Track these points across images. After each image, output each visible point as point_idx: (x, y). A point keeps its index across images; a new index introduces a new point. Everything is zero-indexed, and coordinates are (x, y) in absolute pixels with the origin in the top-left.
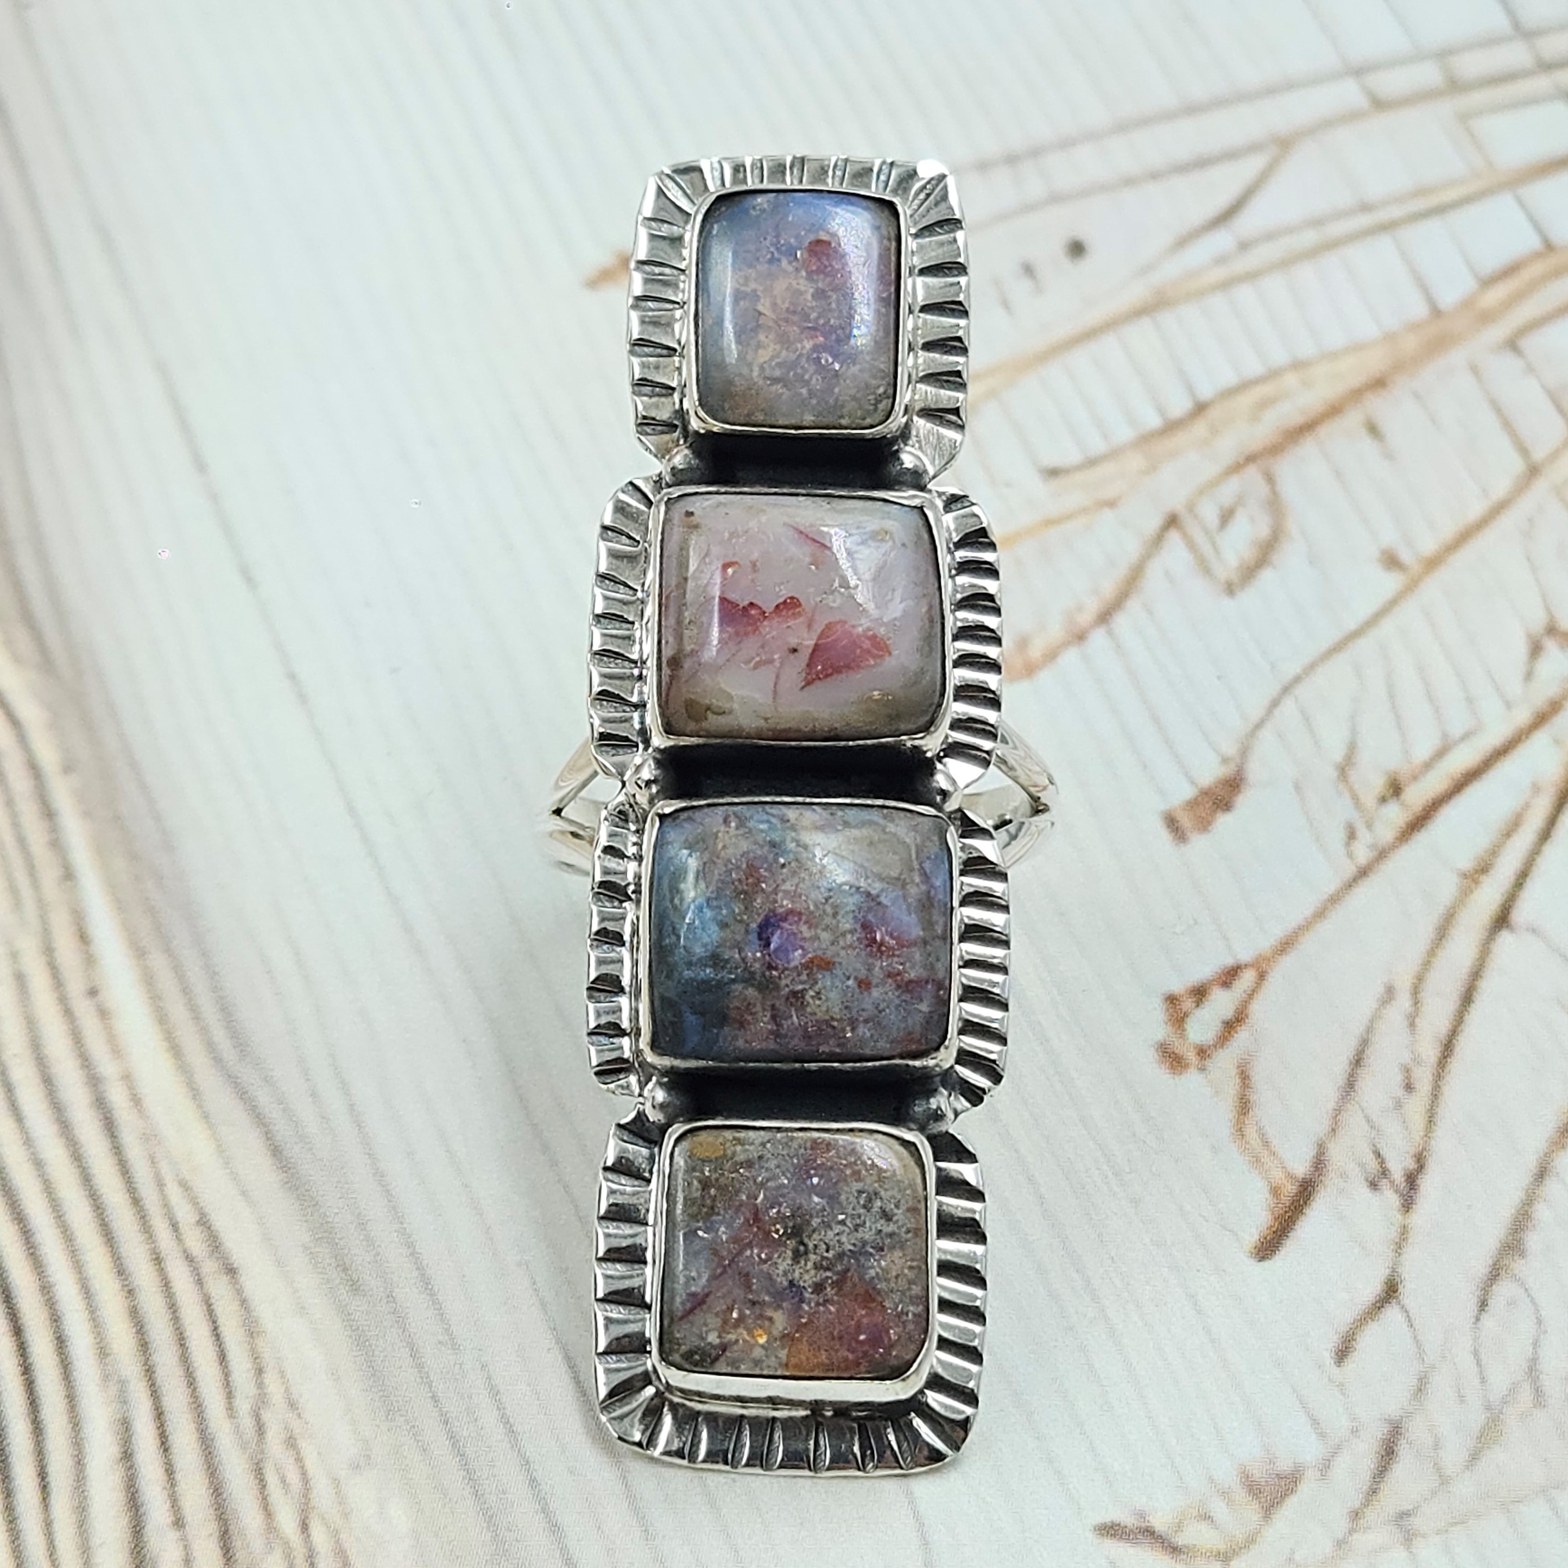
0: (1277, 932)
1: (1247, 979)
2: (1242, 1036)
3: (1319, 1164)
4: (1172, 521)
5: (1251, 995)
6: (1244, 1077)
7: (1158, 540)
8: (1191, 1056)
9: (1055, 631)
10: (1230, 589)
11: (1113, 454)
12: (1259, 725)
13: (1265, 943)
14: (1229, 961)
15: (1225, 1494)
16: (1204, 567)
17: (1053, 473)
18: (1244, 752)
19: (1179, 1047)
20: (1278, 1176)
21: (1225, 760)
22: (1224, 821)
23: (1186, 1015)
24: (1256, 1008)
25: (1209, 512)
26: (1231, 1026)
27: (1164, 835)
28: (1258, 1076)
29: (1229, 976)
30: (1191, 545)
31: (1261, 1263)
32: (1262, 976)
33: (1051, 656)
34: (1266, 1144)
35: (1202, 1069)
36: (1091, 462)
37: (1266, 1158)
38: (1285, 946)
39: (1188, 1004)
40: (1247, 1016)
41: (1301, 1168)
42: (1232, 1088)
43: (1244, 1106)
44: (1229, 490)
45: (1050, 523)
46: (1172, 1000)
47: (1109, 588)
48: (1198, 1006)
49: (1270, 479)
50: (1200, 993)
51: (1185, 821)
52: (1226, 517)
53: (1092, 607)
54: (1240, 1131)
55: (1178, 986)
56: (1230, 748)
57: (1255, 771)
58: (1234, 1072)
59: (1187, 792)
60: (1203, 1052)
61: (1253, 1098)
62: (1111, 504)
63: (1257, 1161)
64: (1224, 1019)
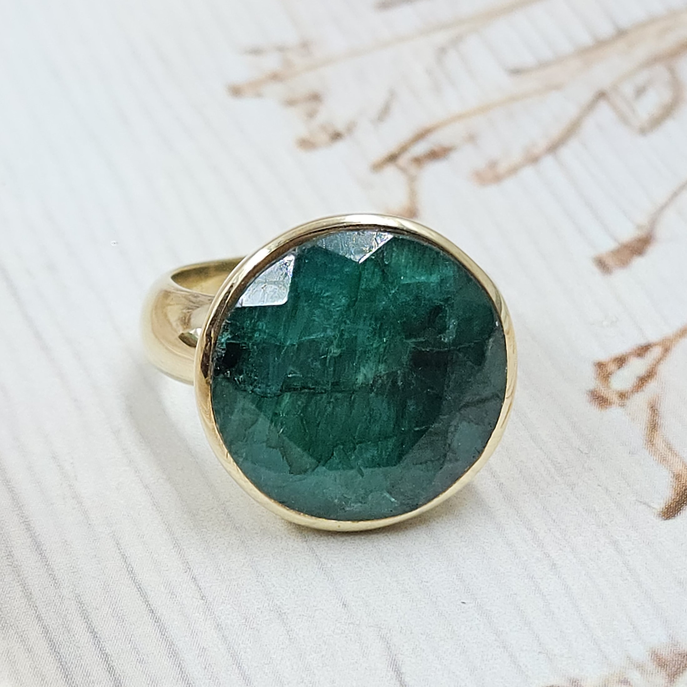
0: (677, 325)
1: (656, 352)
2: (652, 386)
4: (601, 95)
5: (659, 361)
6: (654, 409)
7: (591, 106)
8: (614, 398)
9: (516, 156)
10: (643, 131)
11: (560, 60)
12: (663, 208)
13: (668, 331)
14: (643, 342)
15: (640, 667)
16: (624, 120)
17: (516, 72)
18: (654, 222)
19: (604, 392)
20: (679, 467)
21: (639, 227)
22: (638, 262)
23: (610, 374)
24: (663, 370)
25: (628, 89)
26: (643, 380)
27: (595, 269)
28: (663, 409)
29: (642, 351)
30: (615, 108)
31: (667, 521)
32: (667, 350)
33: (514, 170)
34: (670, 449)
35: (623, 406)
36: (543, 65)
37: (670, 456)
38: (684, 332)
39: (612, 367)
40: (656, 373)
42: (645, 416)
43: (653, 426)
44: (642, 78)
45: (513, 99)
46: (600, 365)
47: (555, 132)
48: (619, 368)
49: (672, 71)
50: (621, 361)
51: (610, 262)
52: (640, 92)
53: (542, 144)
54: (650, 442)
55: (603, 357)
56: (643, 219)
57: (661, 232)
58: (646, 406)
59: (611, 245)
60: (622, 396)
61: (661, 421)
62: (557, 87)
63: (663, 460)
64: (638, 375)
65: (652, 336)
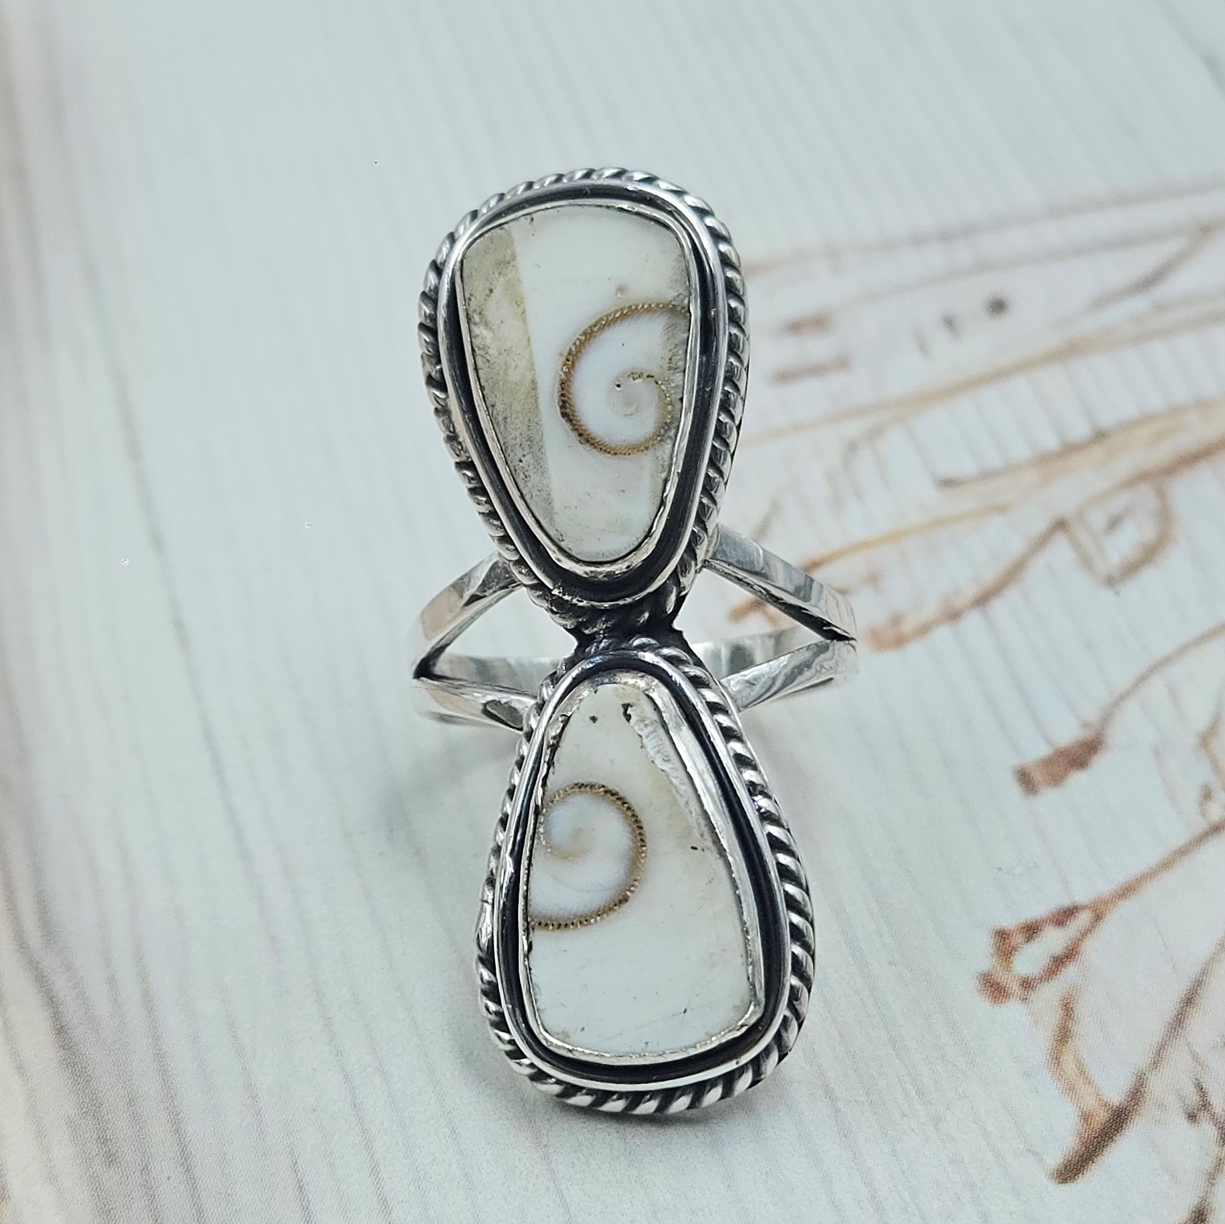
0: (1119, 878)
1: (1083, 919)
2: (1070, 973)
3: (1137, 1094)
5: (1085, 933)
6: (1068, 1009)
7: (1043, 540)
8: (1015, 987)
12: (1122, 698)
13: (1104, 887)
14: (1066, 902)
18: (1107, 717)
19: (1002, 978)
20: (1091, 1103)
21: (1085, 725)
22: (1077, 779)
23: (1014, 949)
24: (1090, 948)
26: (1059, 962)
27: (1015, 787)
28: (1081, 1009)
29: (1063, 917)
31: (1061, 1186)
32: (1098, 917)
34: (1082, 1072)
35: (1027, 999)
37: (1080, 1083)
38: (1127, 891)
39: (1018, 939)
40: (1077, 952)
41: (1116, 1097)
42: (1053, 1018)
43: (1064, 1036)
44: (1119, 502)
46: (1001, 934)
48: (1028, 941)
50: (1031, 930)
51: (1037, 776)
54: (1056, 1058)
55: (1009, 922)
57: (1115, 736)
58: (1056, 1003)
59: (1043, 752)
60: (1027, 984)
61: (1075, 1028)
63: (1071, 1089)
64: (1054, 955)
65: (1082, 895)
